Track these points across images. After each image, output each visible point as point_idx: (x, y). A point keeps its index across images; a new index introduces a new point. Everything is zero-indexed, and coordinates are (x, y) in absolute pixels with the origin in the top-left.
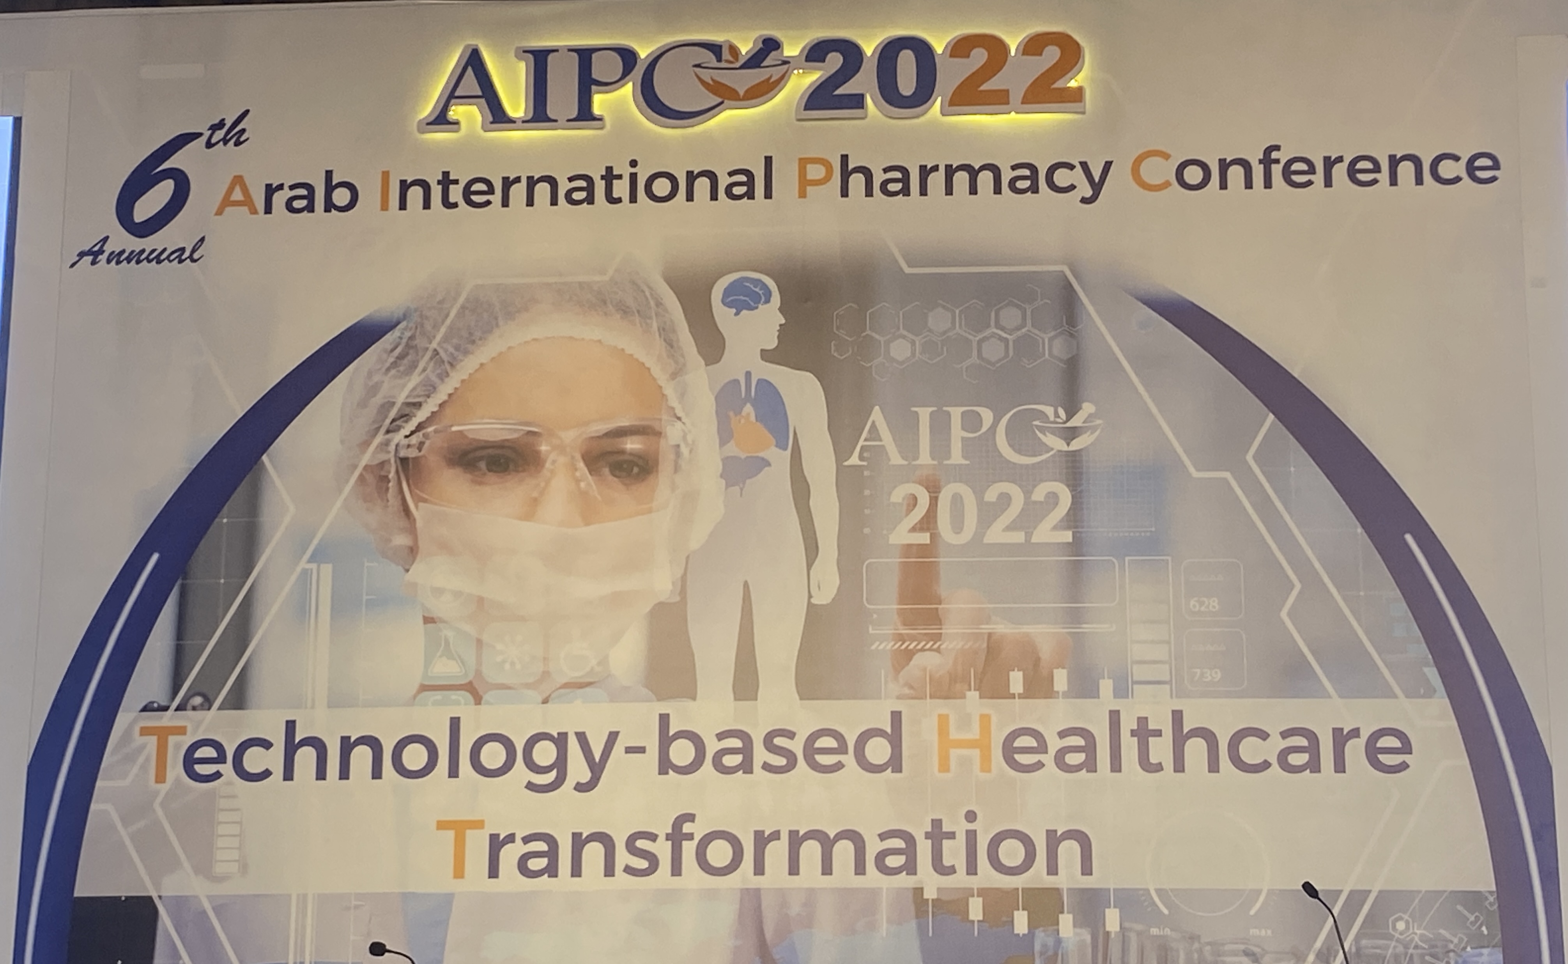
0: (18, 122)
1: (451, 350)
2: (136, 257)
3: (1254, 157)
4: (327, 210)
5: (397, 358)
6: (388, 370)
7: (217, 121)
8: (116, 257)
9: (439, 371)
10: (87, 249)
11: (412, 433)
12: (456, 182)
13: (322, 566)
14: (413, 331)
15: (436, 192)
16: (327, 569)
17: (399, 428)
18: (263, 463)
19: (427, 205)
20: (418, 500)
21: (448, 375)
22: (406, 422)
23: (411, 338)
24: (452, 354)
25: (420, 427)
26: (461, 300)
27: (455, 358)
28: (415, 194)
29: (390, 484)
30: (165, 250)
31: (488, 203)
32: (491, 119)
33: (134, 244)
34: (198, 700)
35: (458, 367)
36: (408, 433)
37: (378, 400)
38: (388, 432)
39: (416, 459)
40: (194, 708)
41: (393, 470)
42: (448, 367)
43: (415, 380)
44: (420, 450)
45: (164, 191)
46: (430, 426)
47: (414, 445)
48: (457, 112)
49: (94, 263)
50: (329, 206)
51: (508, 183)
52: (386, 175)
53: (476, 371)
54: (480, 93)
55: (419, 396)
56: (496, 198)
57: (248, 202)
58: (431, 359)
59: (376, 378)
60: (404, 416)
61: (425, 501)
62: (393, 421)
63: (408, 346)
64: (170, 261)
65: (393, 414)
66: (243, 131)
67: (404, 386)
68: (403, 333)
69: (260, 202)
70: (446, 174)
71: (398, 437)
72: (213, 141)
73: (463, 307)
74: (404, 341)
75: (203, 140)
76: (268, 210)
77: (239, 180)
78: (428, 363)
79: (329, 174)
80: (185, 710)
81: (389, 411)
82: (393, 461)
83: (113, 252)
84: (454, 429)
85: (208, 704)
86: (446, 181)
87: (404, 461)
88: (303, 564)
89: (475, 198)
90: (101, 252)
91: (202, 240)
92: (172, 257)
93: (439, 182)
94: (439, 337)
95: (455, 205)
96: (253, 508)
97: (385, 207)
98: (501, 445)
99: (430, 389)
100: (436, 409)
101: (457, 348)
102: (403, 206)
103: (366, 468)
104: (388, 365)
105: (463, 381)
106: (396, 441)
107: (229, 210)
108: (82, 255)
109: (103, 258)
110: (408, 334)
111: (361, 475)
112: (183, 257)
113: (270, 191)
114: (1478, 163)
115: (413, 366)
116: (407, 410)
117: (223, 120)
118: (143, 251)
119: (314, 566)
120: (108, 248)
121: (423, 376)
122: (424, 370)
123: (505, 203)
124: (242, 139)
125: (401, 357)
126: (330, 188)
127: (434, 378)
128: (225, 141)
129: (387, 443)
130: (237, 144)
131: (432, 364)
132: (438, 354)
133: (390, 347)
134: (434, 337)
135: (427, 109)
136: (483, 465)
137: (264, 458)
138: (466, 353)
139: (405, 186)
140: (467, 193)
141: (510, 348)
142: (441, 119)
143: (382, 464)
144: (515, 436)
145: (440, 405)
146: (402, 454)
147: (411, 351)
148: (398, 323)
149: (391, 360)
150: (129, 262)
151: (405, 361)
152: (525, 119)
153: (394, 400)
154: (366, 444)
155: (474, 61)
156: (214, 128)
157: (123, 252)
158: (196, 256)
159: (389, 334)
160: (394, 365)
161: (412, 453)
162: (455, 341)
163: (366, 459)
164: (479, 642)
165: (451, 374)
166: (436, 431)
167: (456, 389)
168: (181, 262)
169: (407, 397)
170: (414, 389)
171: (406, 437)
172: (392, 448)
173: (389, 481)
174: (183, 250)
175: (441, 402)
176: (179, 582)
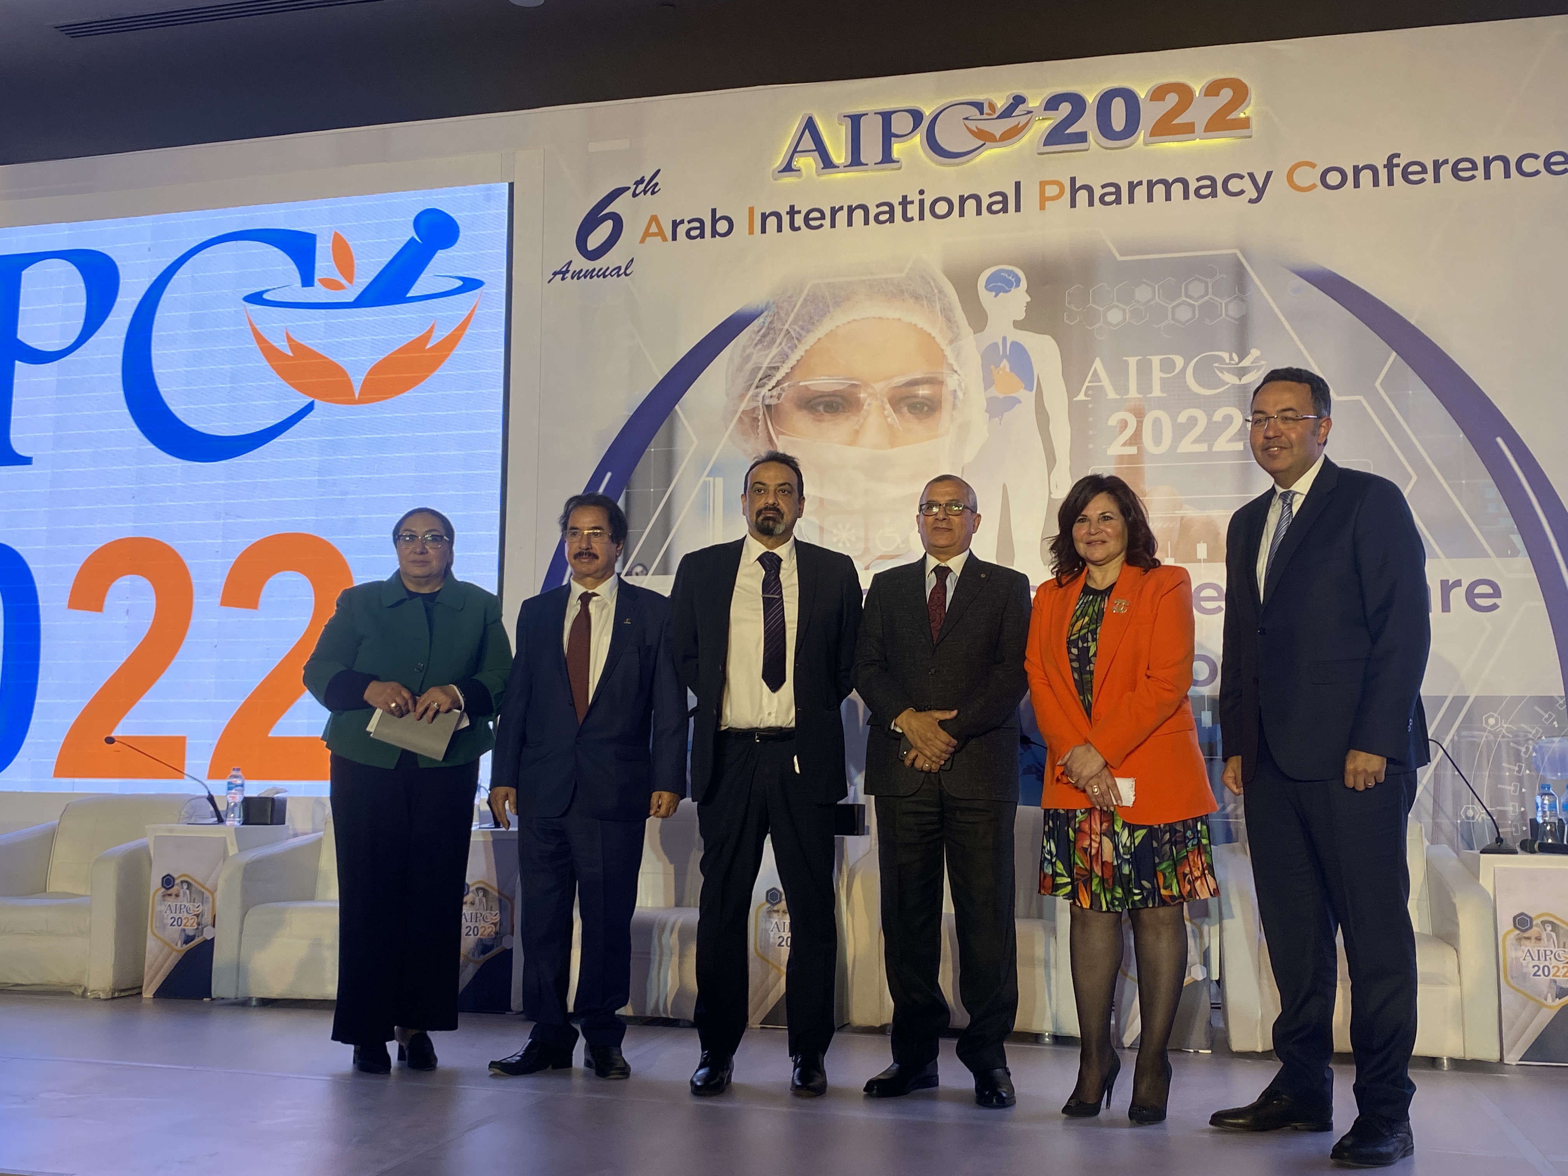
0: (511, 185)
1: (798, 329)
2: (590, 274)
3: (1380, 163)
4: (713, 236)
5: (762, 336)
6: (756, 345)
7: (639, 179)
8: (577, 275)
9: (790, 345)
10: (559, 270)
11: (773, 388)
12: (799, 212)
13: (717, 479)
14: (771, 318)
15: (786, 219)
16: (719, 481)
17: (764, 385)
18: (676, 411)
19: (780, 229)
20: (778, 433)
21: (796, 347)
22: (769, 380)
23: (771, 322)
24: (799, 332)
25: (778, 383)
26: (804, 294)
27: (800, 335)
28: (772, 222)
29: (760, 423)
30: (608, 268)
31: (821, 226)
32: (822, 166)
33: (588, 265)
34: (639, 569)
35: (803, 341)
36: (771, 388)
37: (750, 366)
38: (757, 387)
39: (776, 405)
40: (637, 574)
41: (761, 413)
42: (796, 342)
43: (774, 351)
44: (778, 398)
45: (607, 227)
46: (785, 382)
47: (774, 396)
48: (800, 162)
49: (563, 279)
50: (714, 233)
51: (834, 212)
52: (751, 210)
53: (814, 344)
54: (815, 148)
55: (777, 362)
56: (827, 222)
57: (661, 233)
58: (785, 336)
59: (748, 351)
60: (768, 376)
61: (783, 434)
62: (761, 379)
63: (768, 328)
64: (612, 276)
65: (760, 376)
66: (657, 184)
67: (767, 355)
68: (765, 319)
69: (669, 233)
70: (792, 207)
71: (764, 391)
72: (637, 192)
73: (805, 300)
74: (767, 324)
75: (630, 192)
76: (674, 238)
77: (654, 219)
78: (782, 340)
79: (714, 211)
80: (631, 575)
81: (757, 373)
82: (761, 407)
83: (575, 271)
84: (801, 384)
85: (646, 571)
86: (792, 212)
87: (768, 407)
88: (704, 478)
89: (812, 223)
90: (567, 271)
91: (632, 260)
92: (613, 274)
93: (788, 213)
94: (789, 323)
95: (799, 229)
96: (670, 440)
97: (751, 232)
98: (834, 394)
99: (785, 357)
100: (789, 371)
101: (802, 328)
102: (763, 231)
103: (744, 412)
104: (755, 342)
105: (806, 351)
106: (762, 394)
107: (648, 239)
108: (555, 274)
109: (569, 275)
110: (769, 319)
111: (740, 417)
112: (620, 273)
113: (675, 225)
114: (1554, 159)
115: (773, 341)
116: (769, 373)
117: (644, 177)
118: (594, 270)
119: (711, 479)
120: (572, 269)
121: (780, 348)
122: (780, 344)
123: (833, 225)
124: (656, 190)
125: (764, 336)
126: (714, 222)
127: (786, 349)
128: (645, 192)
129: (757, 395)
130: (653, 193)
131: (785, 340)
132: (789, 332)
133: (756, 329)
134: (786, 322)
135: (779, 161)
136: (821, 408)
137: (677, 407)
138: (808, 331)
139: (764, 217)
140: (807, 219)
141: (837, 327)
142: (788, 168)
143: (754, 409)
144: (841, 387)
145: (792, 368)
146: (767, 402)
147: (772, 331)
148: (762, 312)
149: (758, 338)
150: (585, 278)
151: (768, 339)
152: (845, 165)
153: (760, 365)
154: (742, 396)
155: (810, 126)
156: (637, 183)
157: (581, 270)
158: (628, 272)
159: (756, 320)
160: (760, 341)
161: (773, 402)
162: (800, 323)
163: (743, 406)
164: (821, 529)
165: (799, 346)
166: (789, 386)
167: (802, 356)
168: (619, 276)
169: (770, 362)
170: (774, 357)
171: (769, 390)
172: (760, 398)
173: (759, 421)
174: (619, 268)
175: (791, 366)
176: (624, 491)
